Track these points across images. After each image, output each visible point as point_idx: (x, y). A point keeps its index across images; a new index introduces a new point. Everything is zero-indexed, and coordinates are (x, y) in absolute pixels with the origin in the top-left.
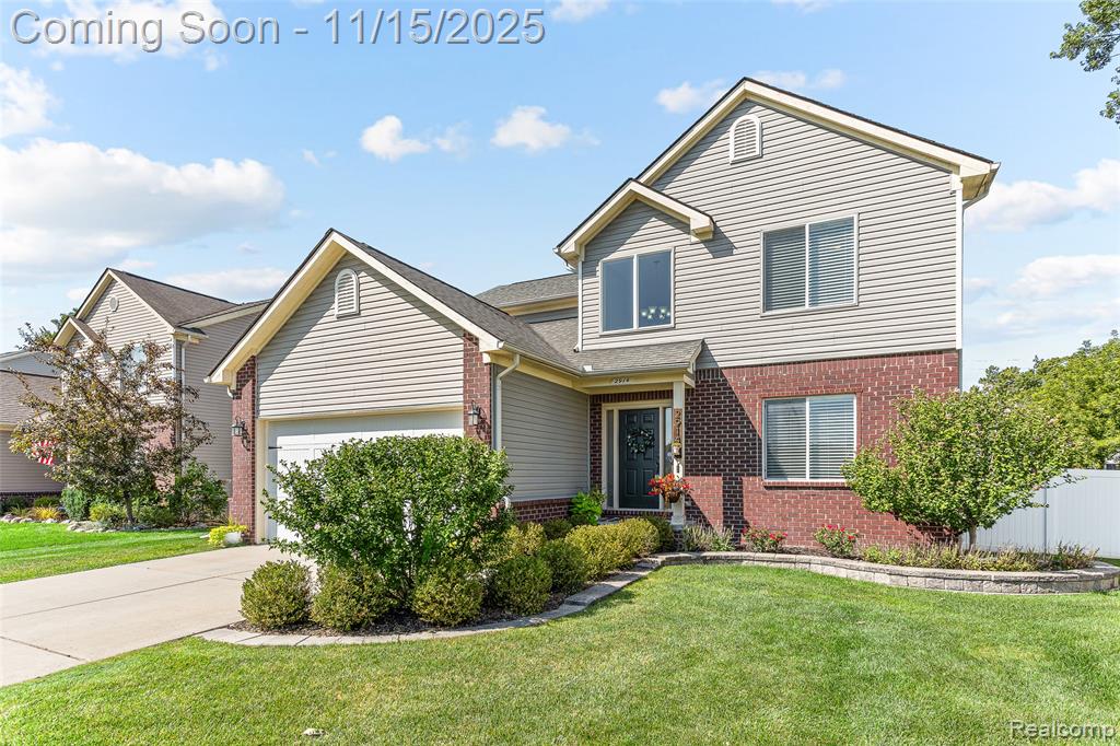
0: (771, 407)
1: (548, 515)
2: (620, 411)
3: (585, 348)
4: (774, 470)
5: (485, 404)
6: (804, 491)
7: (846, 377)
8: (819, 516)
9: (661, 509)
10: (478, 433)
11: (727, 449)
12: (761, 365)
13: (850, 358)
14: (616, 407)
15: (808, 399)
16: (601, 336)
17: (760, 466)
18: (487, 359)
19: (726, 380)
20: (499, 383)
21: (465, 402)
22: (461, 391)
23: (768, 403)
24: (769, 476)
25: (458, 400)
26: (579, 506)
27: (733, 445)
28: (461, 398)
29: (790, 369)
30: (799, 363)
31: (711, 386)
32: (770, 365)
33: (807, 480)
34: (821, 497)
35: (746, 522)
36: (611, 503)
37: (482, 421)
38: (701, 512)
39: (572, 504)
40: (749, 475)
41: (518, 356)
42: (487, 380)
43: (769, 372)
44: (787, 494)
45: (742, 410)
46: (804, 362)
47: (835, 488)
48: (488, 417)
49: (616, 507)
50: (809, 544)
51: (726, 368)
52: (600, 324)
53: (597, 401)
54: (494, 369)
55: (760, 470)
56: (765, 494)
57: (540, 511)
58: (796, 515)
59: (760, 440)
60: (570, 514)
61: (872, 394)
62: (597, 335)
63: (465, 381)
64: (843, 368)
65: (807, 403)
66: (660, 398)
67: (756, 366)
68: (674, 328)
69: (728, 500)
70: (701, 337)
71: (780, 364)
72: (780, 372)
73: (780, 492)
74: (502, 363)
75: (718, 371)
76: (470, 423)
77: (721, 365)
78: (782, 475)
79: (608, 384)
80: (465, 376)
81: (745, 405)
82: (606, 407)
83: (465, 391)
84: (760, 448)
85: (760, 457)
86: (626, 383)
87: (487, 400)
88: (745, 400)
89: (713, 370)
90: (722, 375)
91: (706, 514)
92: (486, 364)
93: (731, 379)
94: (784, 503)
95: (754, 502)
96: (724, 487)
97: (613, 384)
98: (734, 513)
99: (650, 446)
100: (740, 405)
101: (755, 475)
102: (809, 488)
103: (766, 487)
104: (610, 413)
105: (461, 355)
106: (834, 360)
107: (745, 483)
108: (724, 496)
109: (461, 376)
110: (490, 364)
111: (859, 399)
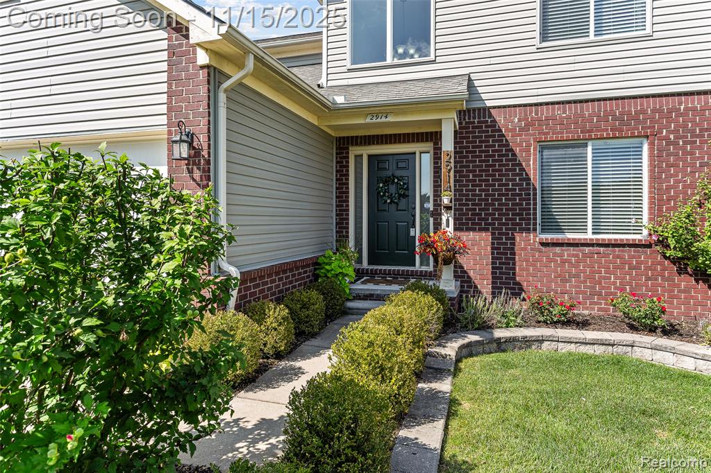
0: (546, 153)
1: (291, 282)
2: (370, 157)
3: (330, 83)
4: (551, 224)
5: (200, 129)
6: (587, 249)
7: (636, 119)
8: (605, 278)
9: (418, 266)
10: (190, 171)
11: (497, 200)
12: (536, 105)
13: (641, 97)
14: (366, 151)
15: (590, 143)
16: (350, 70)
17: (535, 219)
18: (203, 58)
19: (495, 121)
20: (222, 97)
21: (169, 125)
22: (164, 109)
23: (543, 148)
24: (543, 231)
25: (160, 123)
26: (327, 267)
27: (503, 195)
28: (164, 120)
29: (570, 109)
30: (581, 101)
31: (477, 127)
32: (547, 104)
33: (589, 236)
34: (607, 255)
35: (519, 284)
36: (359, 261)
37: (195, 153)
38: (465, 272)
39: (319, 264)
40: (522, 230)
41: (252, 57)
42: (203, 91)
43: (545, 112)
44: (567, 252)
45: (514, 155)
46: (587, 101)
47: (623, 246)
48: (205, 146)
49: (365, 264)
50: (593, 309)
51: (494, 107)
52: (348, 56)
53: (343, 145)
54: (214, 75)
55: (535, 224)
56: (540, 251)
57: (281, 279)
58: (577, 276)
59: (535, 189)
60: (316, 277)
61: (667, 138)
62: (344, 69)
63: (170, 94)
64: (633, 108)
65: (590, 149)
66: (418, 141)
67: (531, 105)
68: (433, 62)
69: (497, 258)
70: (466, 71)
71: (558, 103)
72: (558, 111)
73: (558, 250)
74: (227, 68)
75: (486, 111)
76: (176, 155)
77: (489, 104)
78: (560, 230)
79: (361, 121)
80: (170, 86)
81: (517, 150)
82: (354, 151)
83: (170, 109)
84: (535, 199)
85: (535, 209)
86: (384, 120)
87: (204, 121)
88: (517, 143)
89: (479, 109)
90: (490, 115)
91: (471, 274)
92: (202, 67)
93: (500, 119)
94: (563, 262)
95: (527, 261)
96: (493, 244)
97: (368, 120)
98: (504, 273)
99: (405, 196)
100: (512, 150)
101: (529, 229)
102: (592, 245)
103: (542, 244)
104: (359, 158)
105: (164, 56)
106: (623, 98)
107: (518, 239)
108: (493, 253)
109: (164, 88)
110: (208, 67)
111: (652, 145)
